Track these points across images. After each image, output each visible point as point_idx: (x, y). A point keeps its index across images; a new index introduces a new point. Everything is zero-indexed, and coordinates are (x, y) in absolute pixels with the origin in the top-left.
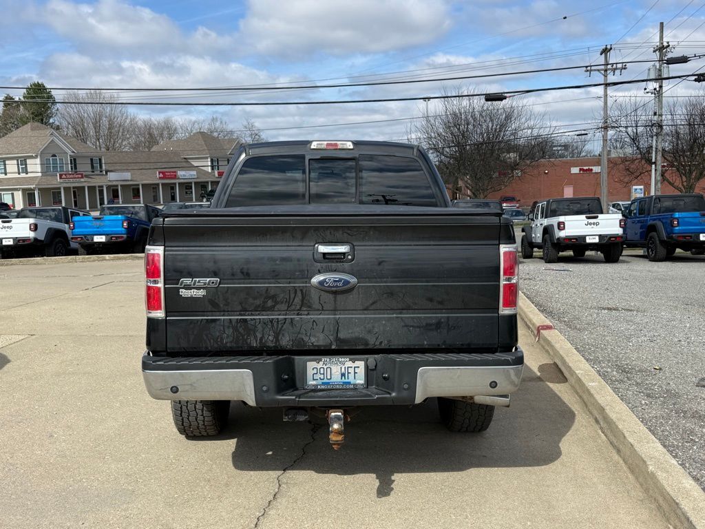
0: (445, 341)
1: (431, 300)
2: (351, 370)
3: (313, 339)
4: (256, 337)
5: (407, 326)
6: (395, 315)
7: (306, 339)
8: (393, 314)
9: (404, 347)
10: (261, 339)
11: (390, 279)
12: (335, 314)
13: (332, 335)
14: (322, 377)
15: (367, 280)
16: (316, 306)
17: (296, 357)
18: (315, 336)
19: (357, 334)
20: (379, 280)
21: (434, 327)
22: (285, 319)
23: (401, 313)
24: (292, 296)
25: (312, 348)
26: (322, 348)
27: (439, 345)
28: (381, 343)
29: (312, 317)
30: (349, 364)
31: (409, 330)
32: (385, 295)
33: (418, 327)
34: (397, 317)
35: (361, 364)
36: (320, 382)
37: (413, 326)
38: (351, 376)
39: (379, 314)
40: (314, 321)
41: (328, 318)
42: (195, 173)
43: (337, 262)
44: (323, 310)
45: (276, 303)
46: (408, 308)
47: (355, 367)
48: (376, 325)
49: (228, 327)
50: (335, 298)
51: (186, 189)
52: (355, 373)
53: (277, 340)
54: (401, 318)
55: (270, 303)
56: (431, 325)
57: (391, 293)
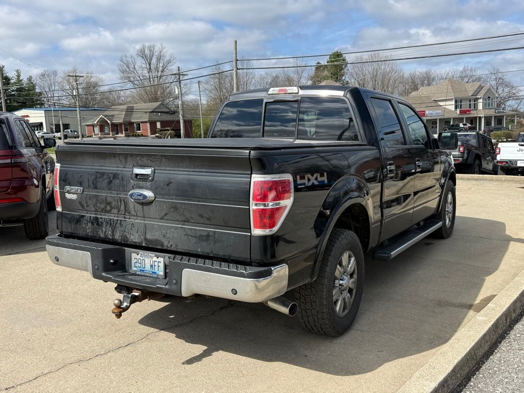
0: (212, 251)
1: (201, 216)
2: (156, 264)
3: (132, 237)
4: (102, 231)
5: (187, 235)
6: (180, 226)
7: (128, 236)
8: (179, 225)
9: (186, 252)
10: (105, 232)
11: (174, 197)
12: (145, 221)
13: (142, 236)
14: (140, 265)
15: (161, 196)
16: (133, 213)
17: (126, 248)
18: (133, 235)
19: (157, 237)
20: (168, 197)
21: (205, 238)
22: (117, 220)
23: (184, 225)
24: (119, 204)
25: (132, 243)
26: (138, 244)
27: (208, 253)
28: (171, 246)
29: (132, 220)
30: (155, 259)
31: (189, 239)
32: (172, 209)
33: (195, 237)
34: (181, 227)
35: (161, 260)
36: (139, 269)
37: (191, 236)
38: (156, 267)
39: (171, 223)
40: (133, 224)
41: (141, 223)
42: (440, 111)
43: (143, 181)
44: (137, 216)
45: (112, 208)
46: (186, 221)
47: (158, 262)
48: (168, 232)
49: (89, 222)
50: (143, 208)
51: (433, 124)
52: (159, 266)
53: (113, 235)
54: (184, 228)
55: (108, 208)
56: (203, 236)
57: (175, 208)
